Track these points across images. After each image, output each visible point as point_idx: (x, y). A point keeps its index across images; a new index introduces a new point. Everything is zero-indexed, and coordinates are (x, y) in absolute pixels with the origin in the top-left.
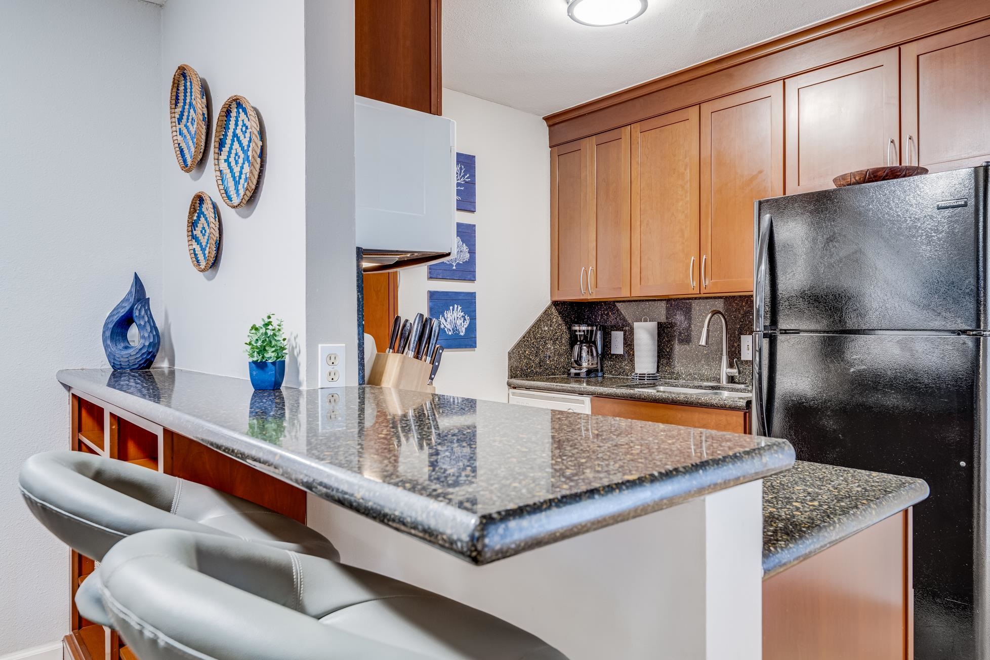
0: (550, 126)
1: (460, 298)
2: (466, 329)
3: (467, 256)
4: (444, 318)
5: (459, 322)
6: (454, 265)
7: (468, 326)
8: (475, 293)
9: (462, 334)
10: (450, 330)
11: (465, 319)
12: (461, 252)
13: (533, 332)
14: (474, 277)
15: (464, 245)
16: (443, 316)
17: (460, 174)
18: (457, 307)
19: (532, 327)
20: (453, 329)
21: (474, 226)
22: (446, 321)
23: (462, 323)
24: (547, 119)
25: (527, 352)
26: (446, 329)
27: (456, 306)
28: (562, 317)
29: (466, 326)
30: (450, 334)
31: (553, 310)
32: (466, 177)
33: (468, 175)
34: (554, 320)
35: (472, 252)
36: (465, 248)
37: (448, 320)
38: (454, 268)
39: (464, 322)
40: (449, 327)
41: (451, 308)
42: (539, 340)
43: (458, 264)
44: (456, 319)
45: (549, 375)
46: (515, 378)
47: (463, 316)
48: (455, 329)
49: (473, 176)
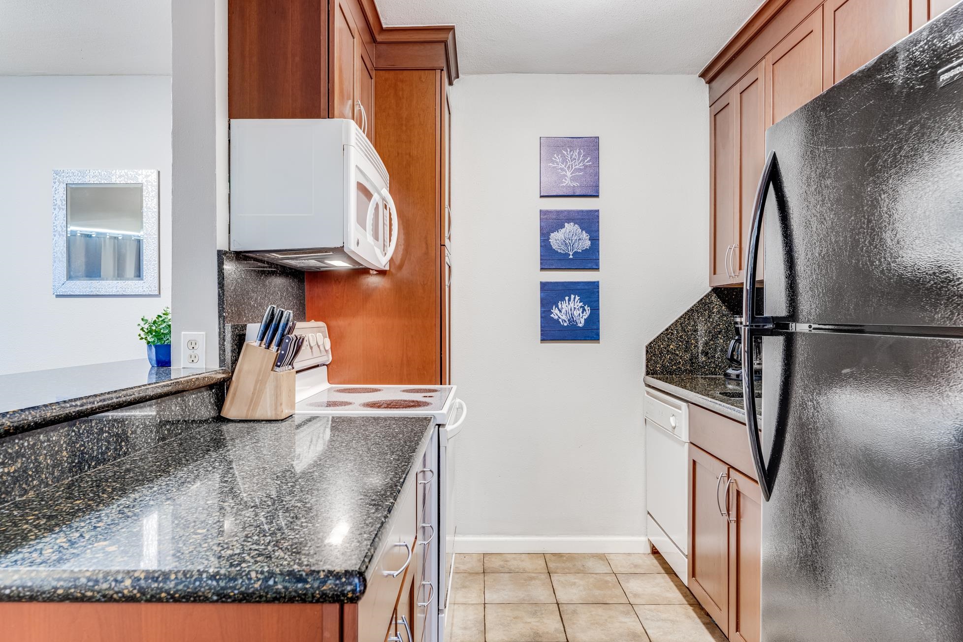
0: (709, 82)
1: (579, 287)
2: (585, 319)
3: (588, 244)
4: (558, 308)
5: (576, 313)
6: (571, 254)
7: (588, 317)
8: (598, 282)
9: (580, 325)
10: (565, 321)
11: (584, 310)
12: (580, 239)
13: (681, 324)
14: (597, 264)
15: (584, 232)
16: (557, 306)
17: (579, 159)
18: (575, 298)
19: (680, 319)
20: (569, 320)
21: (598, 211)
22: (560, 311)
23: (581, 314)
24: (703, 75)
25: (671, 347)
26: (560, 320)
27: (573, 296)
28: (728, 307)
29: (586, 317)
30: (565, 324)
31: (714, 298)
32: (586, 161)
33: (589, 159)
34: (715, 310)
35: (595, 239)
36: (585, 236)
37: (563, 311)
38: (571, 257)
39: (583, 313)
40: (564, 317)
41: (567, 298)
42: (690, 333)
43: (575, 253)
44: (573, 309)
45: (707, 374)
46: (652, 374)
47: (581, 307)
48: (572, 320)
49: (596, 159)
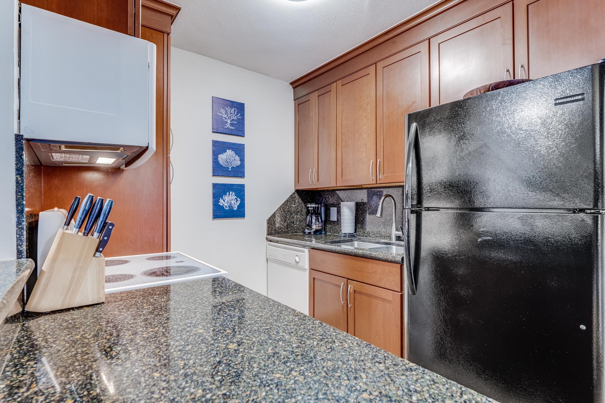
0: (294, 88)
1: (234, 187)
2: (238, 206)
3: (239, 163)
4: (223, 199)
5: (233, 202)
6: (230, 168)
7: (239, 205)
8: (244, 185)
9: (235, 209)
10: (227, 207)
11: (237, 200)
12: (235, 160)
13: (283, 208)
14: (244, 175)
15: (237, 156)
16: (222, 198)
17: (234, 114)
18: (232, 193)
19: (282, 205)
20: (229, 206)
21: (244, 145)
22: (224, 201)
23: (235, 203)
24: (292, 84)
25: (279, 220)
26: (224, 206)
27: (231, 192)
28: (302, 200)
29: (238, 205)
30: (227, 209)
31: (296, 195)
32: (238, 116)
33: (239, 115)
34: (297, 201)
35: (242, 160)
36: (237, 158)
37: (226, 201)
38: (230, 169)
39: (236, 202)
40: (226, 205)
41: (228, 193)
42: (287, 212)
43: (233, 167)
44: (231, 200)
45: (294, 233)
46: (271, 235)
47: (235, 199)
48: (230, 206)
49: (243, 115)
